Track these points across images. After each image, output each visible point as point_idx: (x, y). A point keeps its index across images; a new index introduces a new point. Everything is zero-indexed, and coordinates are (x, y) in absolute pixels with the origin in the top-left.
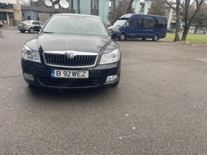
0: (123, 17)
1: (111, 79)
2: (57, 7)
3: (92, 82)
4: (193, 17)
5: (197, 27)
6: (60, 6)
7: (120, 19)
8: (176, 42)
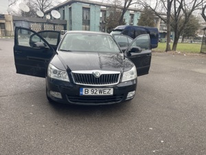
0: (116, 28)
1: (130, 94)
2: (48, 17)
3: (115, 98)
4: (182, 28)
5: (184, 37)
6: (51, 16)
7: (114, 31)
8: (168, 52)
